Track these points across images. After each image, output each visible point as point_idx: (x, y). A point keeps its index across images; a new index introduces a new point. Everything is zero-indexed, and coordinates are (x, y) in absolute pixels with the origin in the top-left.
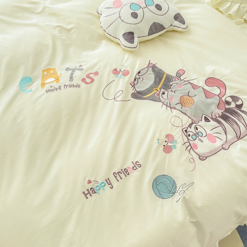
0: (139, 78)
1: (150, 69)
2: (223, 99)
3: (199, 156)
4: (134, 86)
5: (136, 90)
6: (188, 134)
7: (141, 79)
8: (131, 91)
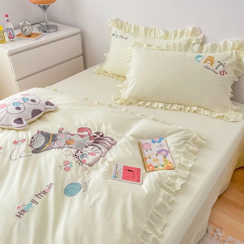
0: (34, 141)
1: (40, 134)
2: (92, 135)
3: (89, 165)
4: (32, 146)
5: (34, 148)
6: (77, 156)
7: (36, 141)
8: (31, 149)
